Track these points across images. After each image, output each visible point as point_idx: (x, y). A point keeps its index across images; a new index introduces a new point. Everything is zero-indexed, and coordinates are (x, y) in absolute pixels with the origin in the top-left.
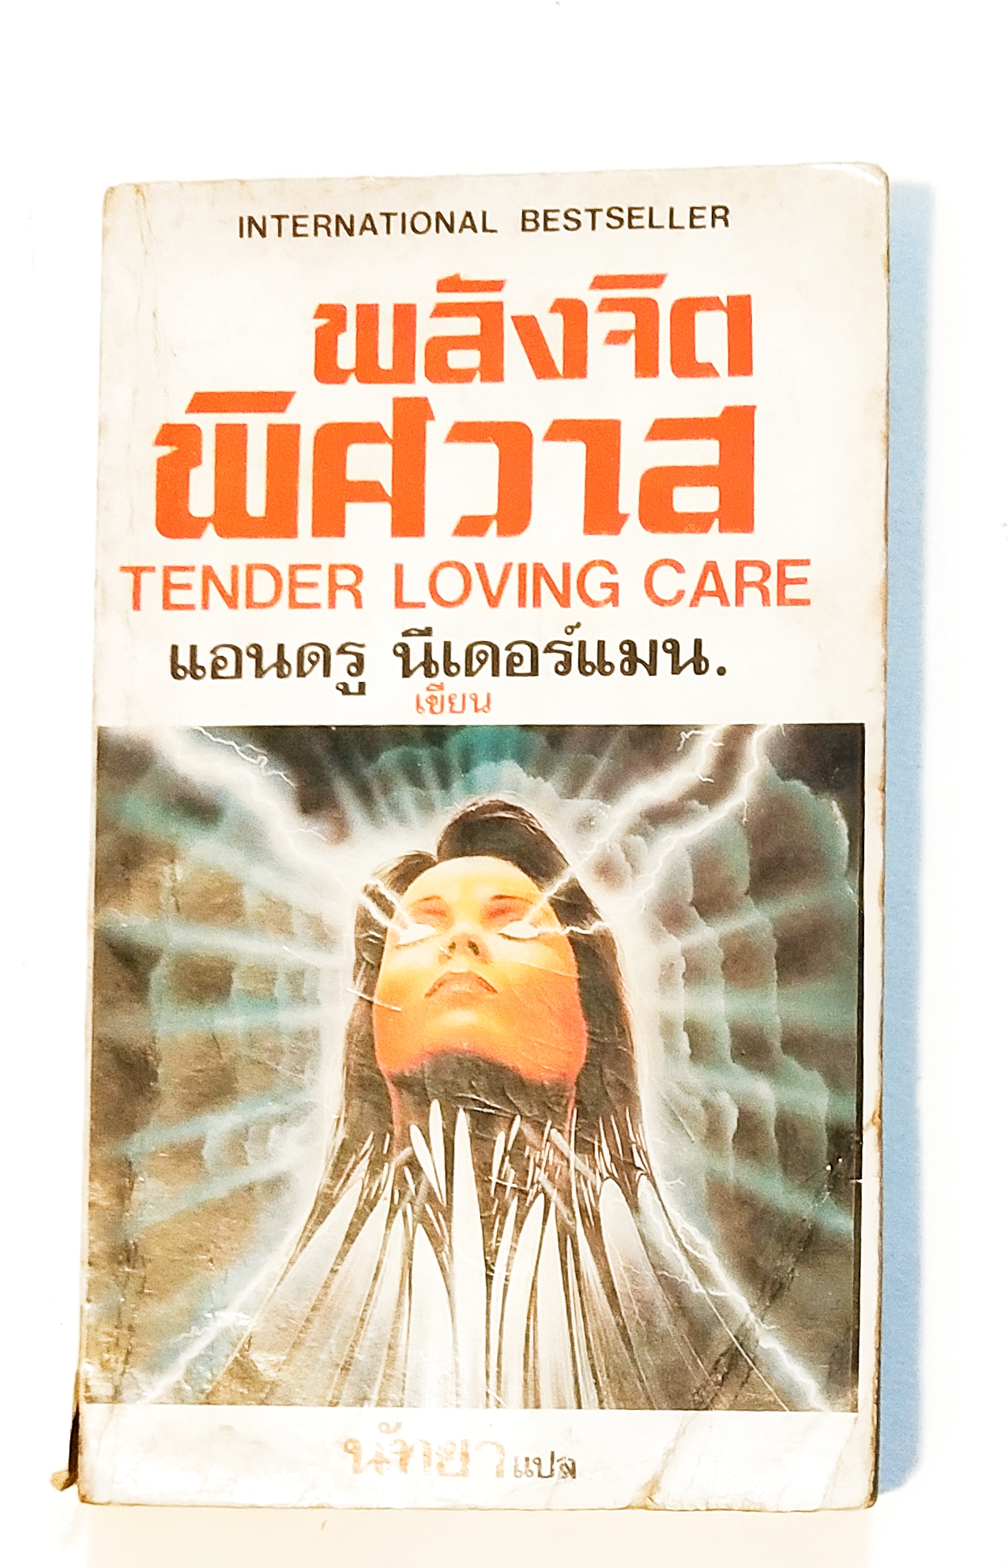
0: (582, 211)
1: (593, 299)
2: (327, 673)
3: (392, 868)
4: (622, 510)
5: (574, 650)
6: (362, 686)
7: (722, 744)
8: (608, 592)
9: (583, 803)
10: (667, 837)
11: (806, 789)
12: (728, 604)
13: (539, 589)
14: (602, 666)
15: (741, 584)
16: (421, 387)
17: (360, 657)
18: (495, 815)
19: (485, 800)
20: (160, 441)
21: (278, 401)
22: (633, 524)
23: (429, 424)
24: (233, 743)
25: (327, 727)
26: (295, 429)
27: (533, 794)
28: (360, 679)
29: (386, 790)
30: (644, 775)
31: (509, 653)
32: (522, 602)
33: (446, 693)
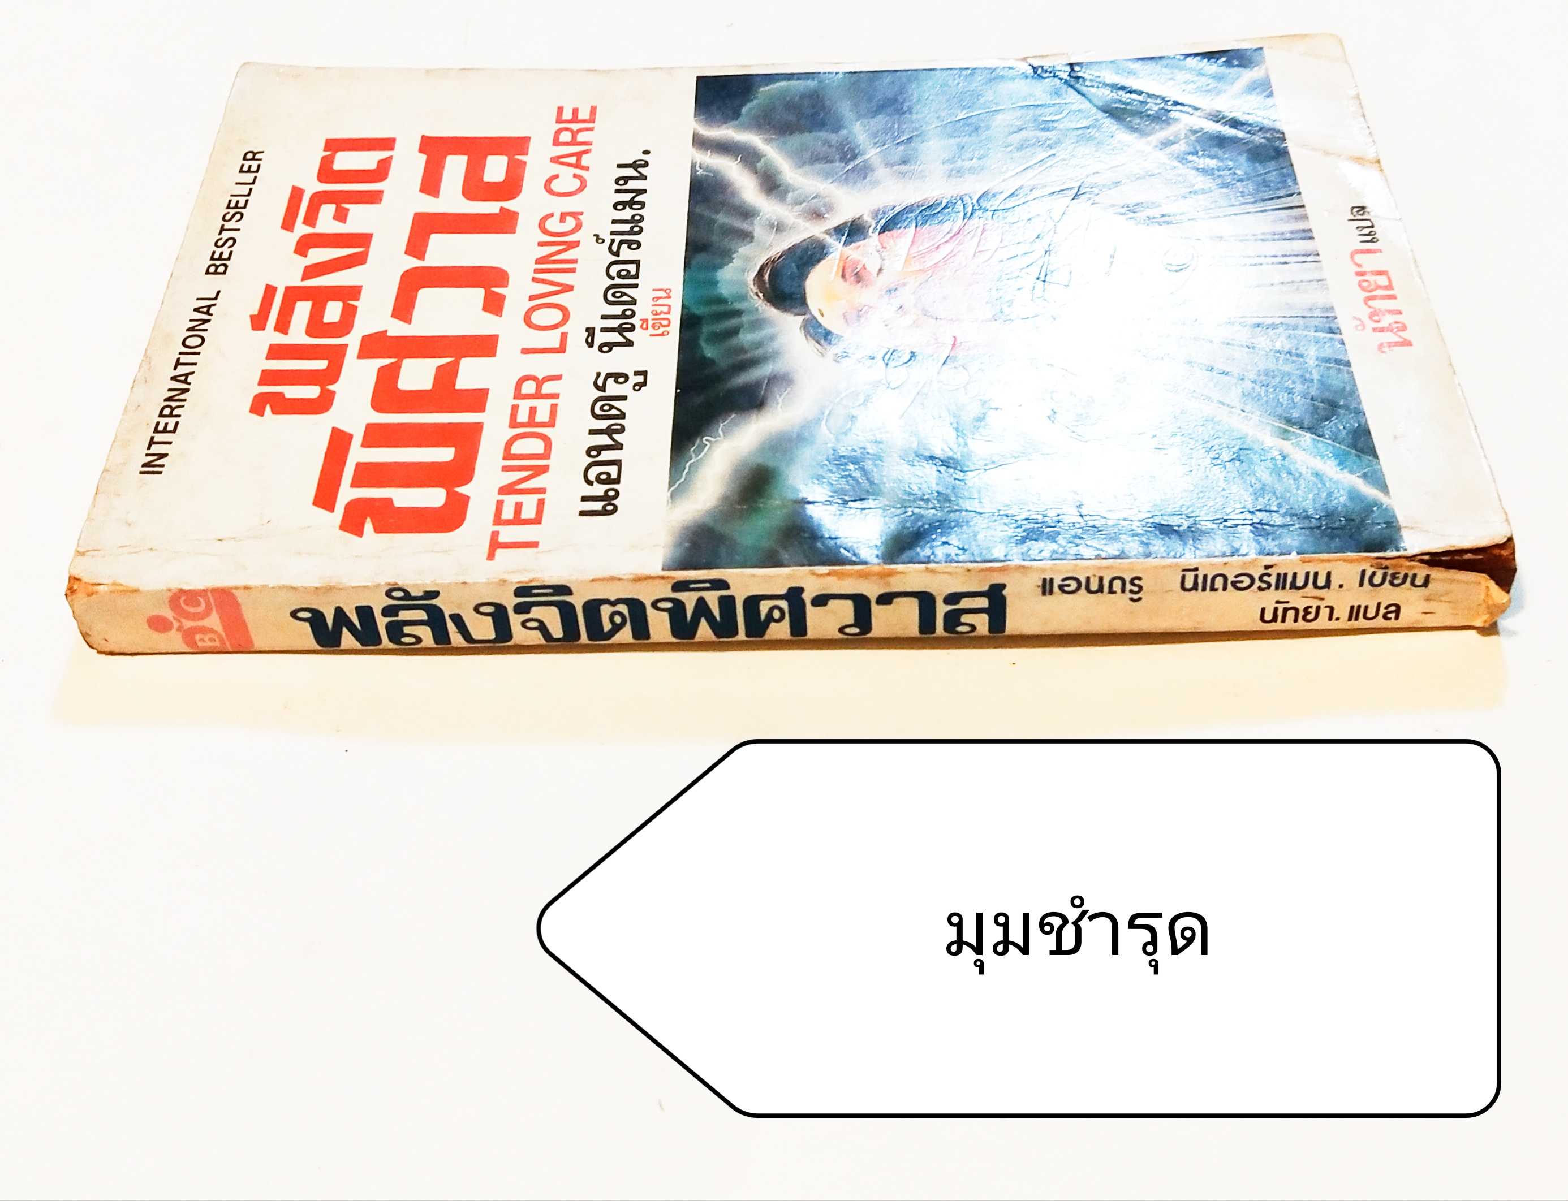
0: (220, 237)
1: (301, 229)
2: (624, 398)
3: (817, 345)
4: (497, 211)
5: (618, 238)
6: (637, 373)
7: (709, 151)
8: (568, 218)
9: (758, 230)
10: (788, 179)
11: (749, 106)
12: (590, 150)
13: (560, 260)
14: (636, 222)
15: (574, 142)
16: (353, 341)
17: (609, 375)
18: (767, 281)
19: (753, 288)
20: (359, 532)
21: (339, 442)
22: (510, 205)
23: (389, 334)
24: (688, 465)
25: (677, 395)
26: (370, 427)
27: (747, 259)
28: (631, 375)
29: (742, 350)
30: (733, 194)
31: (616, 278)
32: (573, 270)
33: (650, 317)
